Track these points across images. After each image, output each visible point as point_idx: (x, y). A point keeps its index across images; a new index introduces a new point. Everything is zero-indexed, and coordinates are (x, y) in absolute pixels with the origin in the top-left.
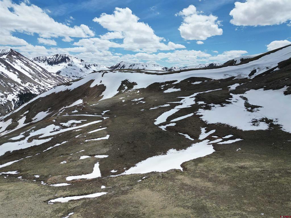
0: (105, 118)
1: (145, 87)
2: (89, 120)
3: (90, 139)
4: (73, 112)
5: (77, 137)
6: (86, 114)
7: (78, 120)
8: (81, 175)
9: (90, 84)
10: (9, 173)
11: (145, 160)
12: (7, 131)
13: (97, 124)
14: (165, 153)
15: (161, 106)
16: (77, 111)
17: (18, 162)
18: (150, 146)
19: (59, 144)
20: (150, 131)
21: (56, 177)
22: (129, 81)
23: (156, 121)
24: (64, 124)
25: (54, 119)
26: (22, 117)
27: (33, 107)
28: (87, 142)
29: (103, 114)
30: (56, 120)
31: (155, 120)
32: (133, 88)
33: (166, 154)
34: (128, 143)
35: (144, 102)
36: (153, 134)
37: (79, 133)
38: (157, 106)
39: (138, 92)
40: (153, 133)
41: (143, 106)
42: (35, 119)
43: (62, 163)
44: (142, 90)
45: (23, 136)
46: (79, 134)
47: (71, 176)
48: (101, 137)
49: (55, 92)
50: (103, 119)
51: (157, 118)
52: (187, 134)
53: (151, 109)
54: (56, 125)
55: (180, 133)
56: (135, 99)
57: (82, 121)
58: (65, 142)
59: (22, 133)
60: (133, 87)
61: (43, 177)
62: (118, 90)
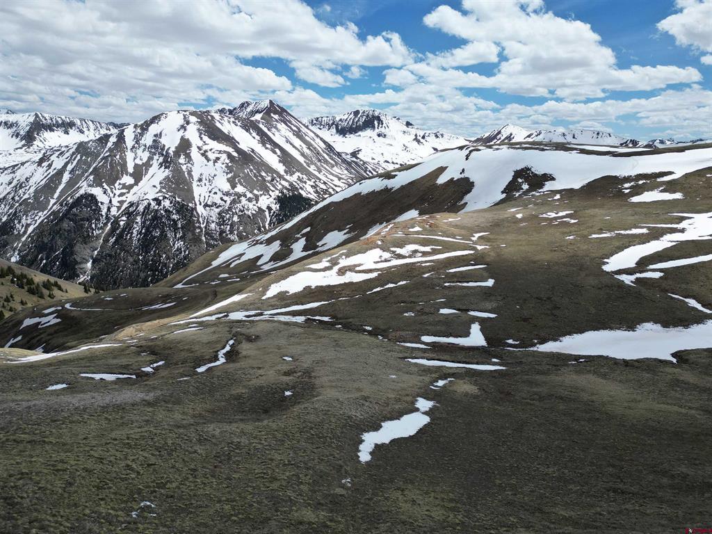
0: (479, 248)
1: (577, 186)
2: (447, 248)
3: (453, 282)
4: (411, 230)
5: (426, 275)
6: (440, 235)
7: (424, 246)
8: (448, 336)
9: (437, 177)
10: (317, 318)
11: (581, 333)
12: (272, 263)
13: (465, 257)
14: (631, 327)
15: (622, 232)
16: (421, 229)
17: (329, 304)
18: (593, 310)
19: (394, 285)
20: (592, 281)
21: (403, 333)
22: (533, 170)
23: (608, 263)
24: (399, 251)
25: (379, 240)
26: (299, 239)
27: (318, 220)
28: (449, 287)
29: (473, 239)
30: (383, 241)
31: (606, 260)
32: (542, 188)
33: (634, 331)
34: (541, 299)
35: (573, 221)
36: (599, 288)
37: (429, 269)
38: (610, 231)
39: (558, 197)
40: (600, 286)
41: (573, 229)
42: (323, 245)
43: (406, 314)
44: (568, 194)
45: (328, 264)
46: (429, 271)
47: (428, 335)
48: (476, 282)
49: (361, 193)
50: (474, 249)
51: (611, 258)
52: (694, 299)
53: (594, 236)
54: (384, 251)
55: (673, 294)
56: (549, 214)
57: (432, 249)
58: (404, 282)
59: (324, 260)
60: (544, 185)
61: (379, 331)
62: (503, 192)
